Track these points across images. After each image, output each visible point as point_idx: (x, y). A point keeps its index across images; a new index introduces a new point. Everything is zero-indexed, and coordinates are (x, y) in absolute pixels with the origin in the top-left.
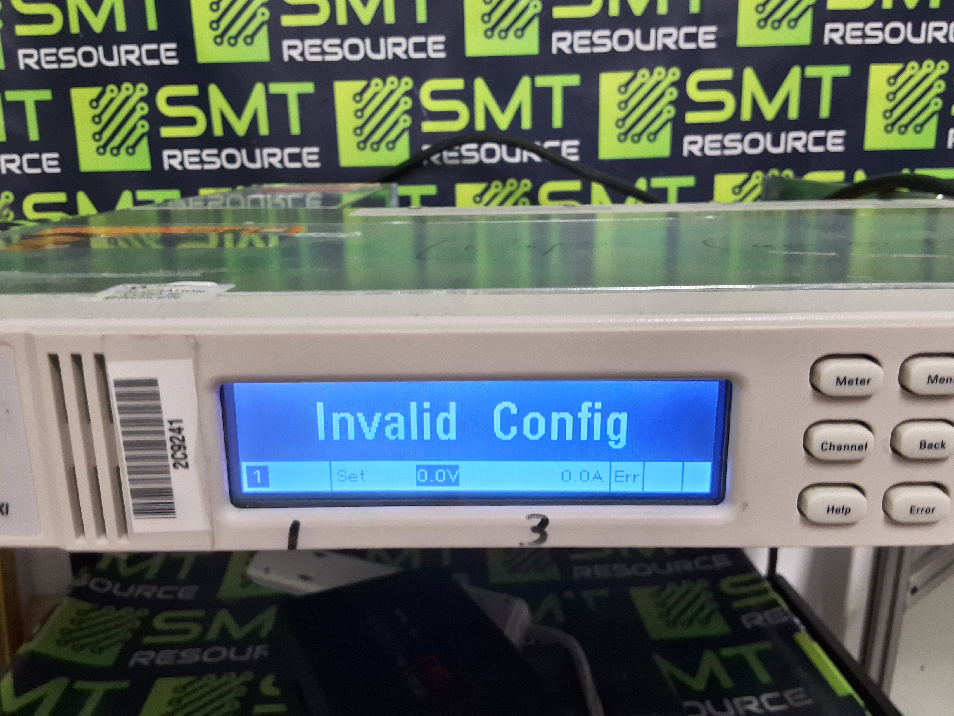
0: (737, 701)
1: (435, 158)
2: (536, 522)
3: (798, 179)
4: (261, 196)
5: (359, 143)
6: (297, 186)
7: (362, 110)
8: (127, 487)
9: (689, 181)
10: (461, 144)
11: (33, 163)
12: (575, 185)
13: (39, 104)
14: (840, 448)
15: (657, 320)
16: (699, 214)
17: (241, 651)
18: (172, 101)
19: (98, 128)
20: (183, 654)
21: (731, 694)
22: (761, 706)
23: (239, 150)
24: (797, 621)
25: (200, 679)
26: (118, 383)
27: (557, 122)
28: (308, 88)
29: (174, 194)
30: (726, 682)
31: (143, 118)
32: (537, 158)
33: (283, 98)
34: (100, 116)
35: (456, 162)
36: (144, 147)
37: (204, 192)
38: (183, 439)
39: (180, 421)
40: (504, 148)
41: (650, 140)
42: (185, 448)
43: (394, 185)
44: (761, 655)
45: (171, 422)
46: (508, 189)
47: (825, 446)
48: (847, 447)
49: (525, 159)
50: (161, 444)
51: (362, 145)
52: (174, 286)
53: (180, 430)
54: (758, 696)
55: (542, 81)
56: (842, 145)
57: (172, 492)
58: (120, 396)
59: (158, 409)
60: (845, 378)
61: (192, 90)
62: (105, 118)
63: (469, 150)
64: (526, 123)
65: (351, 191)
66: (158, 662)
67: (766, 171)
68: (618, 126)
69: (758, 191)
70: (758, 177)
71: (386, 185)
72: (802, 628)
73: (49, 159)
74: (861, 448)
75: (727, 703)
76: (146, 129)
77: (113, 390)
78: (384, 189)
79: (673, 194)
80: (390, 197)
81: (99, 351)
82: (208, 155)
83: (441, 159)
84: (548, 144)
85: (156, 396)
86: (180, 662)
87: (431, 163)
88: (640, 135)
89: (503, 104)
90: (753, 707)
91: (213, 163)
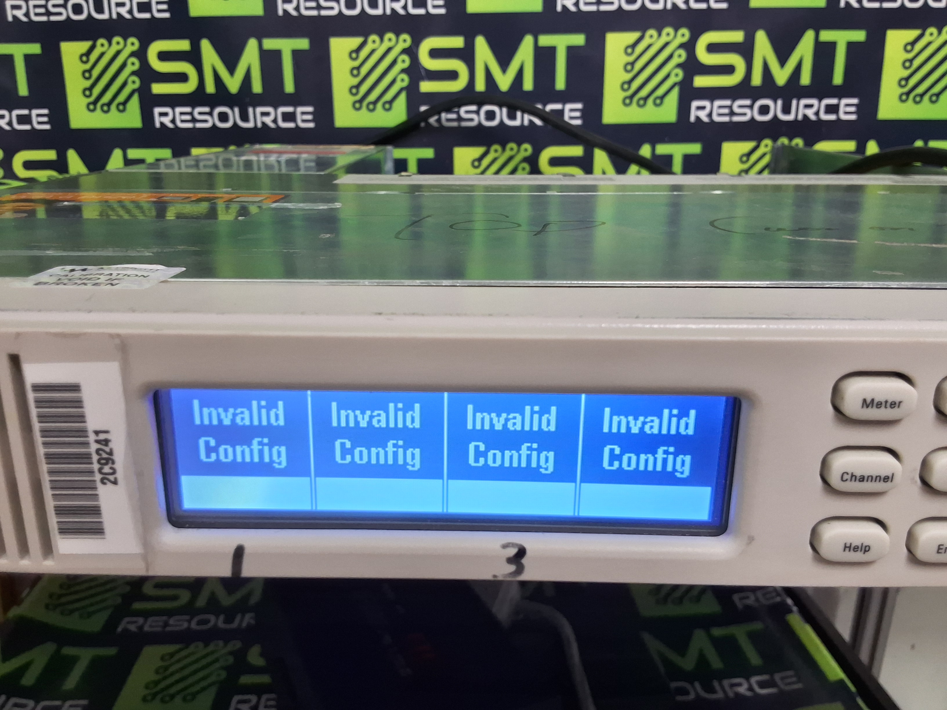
0: (726, 683)
1: (432, 120)
2: (512, 551)
3: (808, 149)
4: (254, 158)
5: (355, 103)
6: (289, 147)
7: (358, 68)
8: (50, 504)
9: (695, 148)
10: (460, 106)
11: (22, 119)
12: (577, 151)
13: (28, 58)
14: (862, 479)
15: (656, 326)
16: (704, 187)
17: (229, 620)
18: (164, 56)
19: (88, 83)
20: (171, 621)
21: (721, 675)
22: (751, 689)
23: (232, 108)
24: (789, 601)
25: (187, 647)
26: (37, 388)
27: (560, 84)
28: (303, 44)
29: (166, 153)
30: (716, 663)
31: (133, 73)
32: (538, 122)
33: (277, 54)
34: (90, 71)
35: (455, 124)
36: (134, 104)
37: (196, 151)
38: (111, 453)
39: (106, 432)
40: (505, 110)
41: (656, 105)
42: (113, 463)
43: (389, 148)
44: (752, 636)
45: (97, 433)
46: (508, 153)
47: (846, 477)
48: (871, 478)
49: (526, 123)
50: (87, 457)
51: (358, 105)
52: (115, 270)
53: (106, 442)
54: (747, 679)
55: (545, 40)
56: (855, 114)
57: (100, 510)
58: (39, 403)
59: (81, 418)
60: (873, 400)
61: (183, 45)
62: (96, 73)
63: (467, 112)
64: (528, 85)
65: (344, 153)
66: (146, 628)
67: (775, 139)
68: (623, 89)
69: (766, 160)
70: (767, 145)
71: (381, 148)
72: (795, 609)
73: (38, 115)
74: (886, 479)
75: (716, 684)
76: (137, 85)
77: (31, 396)
78: (379, 152)
79: (677, 164)
80: (385, 161)
81: (14, 350)
82: (200, 113)
83: (439, 121)
84: (550, 107)
85: (78, 403)
86: (168, 629)
87: (428, 125)
88: (646, 99)
89: (504, 65)
90: (743, 690)
91: (206, 121)
